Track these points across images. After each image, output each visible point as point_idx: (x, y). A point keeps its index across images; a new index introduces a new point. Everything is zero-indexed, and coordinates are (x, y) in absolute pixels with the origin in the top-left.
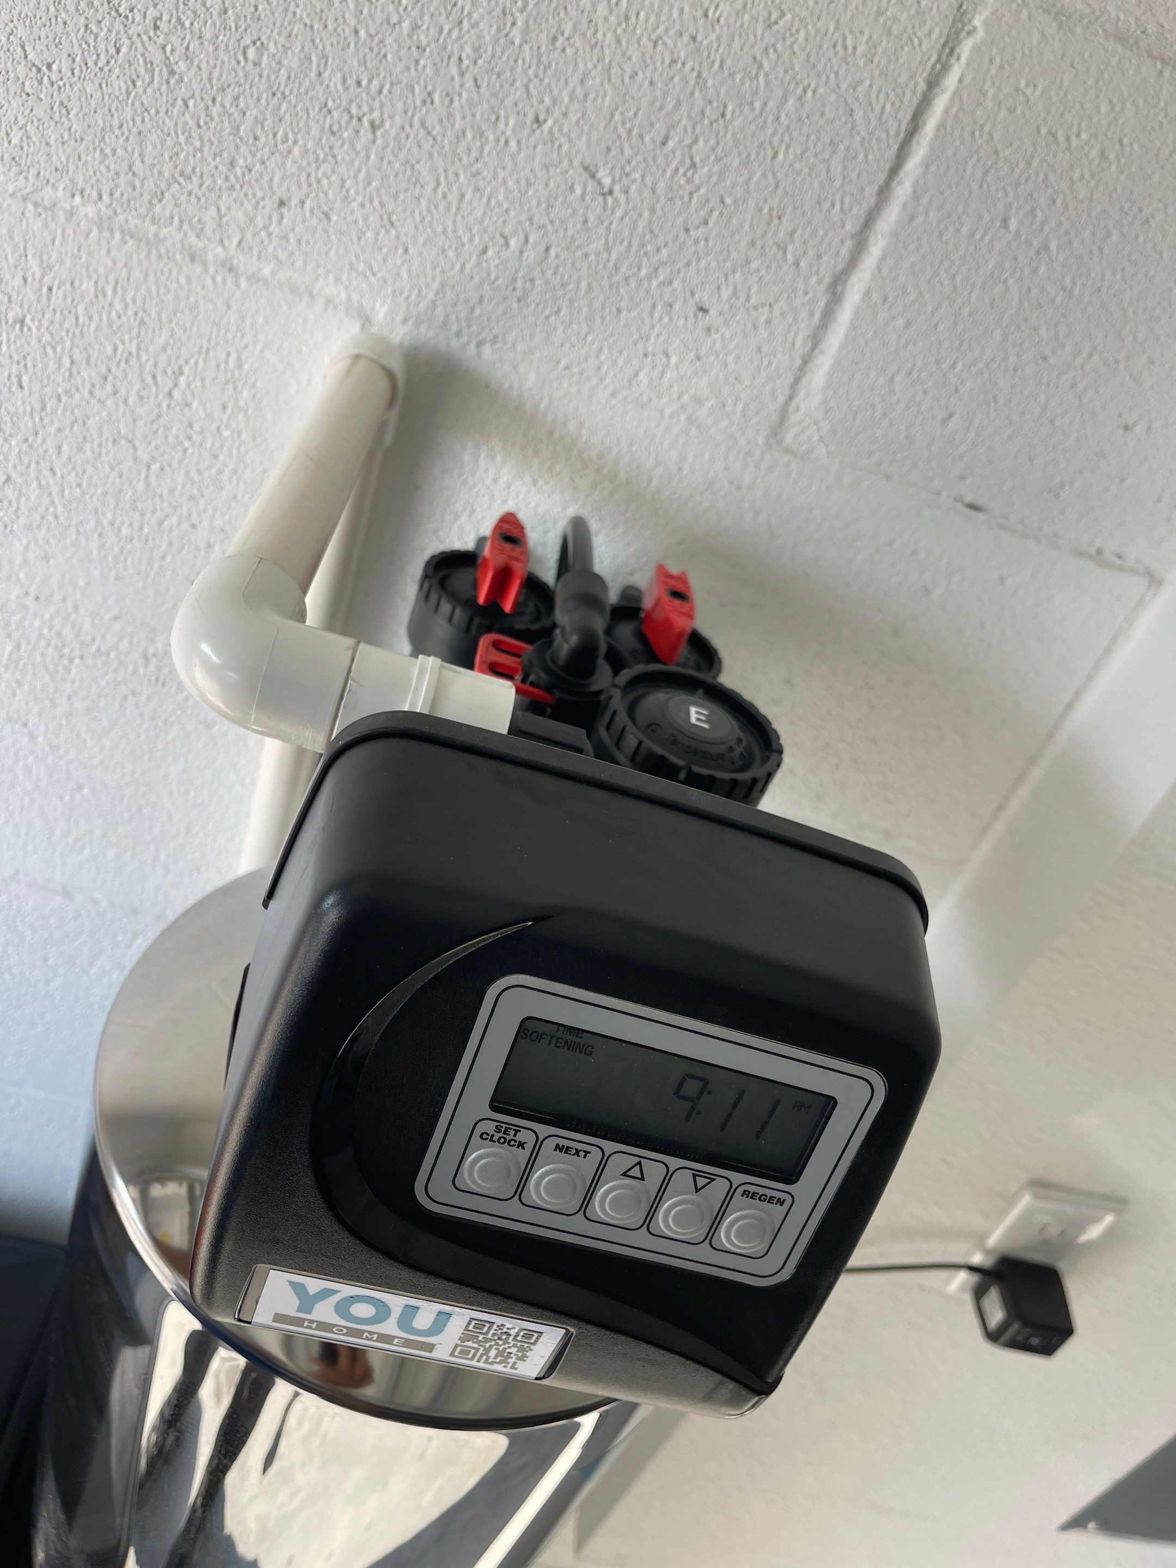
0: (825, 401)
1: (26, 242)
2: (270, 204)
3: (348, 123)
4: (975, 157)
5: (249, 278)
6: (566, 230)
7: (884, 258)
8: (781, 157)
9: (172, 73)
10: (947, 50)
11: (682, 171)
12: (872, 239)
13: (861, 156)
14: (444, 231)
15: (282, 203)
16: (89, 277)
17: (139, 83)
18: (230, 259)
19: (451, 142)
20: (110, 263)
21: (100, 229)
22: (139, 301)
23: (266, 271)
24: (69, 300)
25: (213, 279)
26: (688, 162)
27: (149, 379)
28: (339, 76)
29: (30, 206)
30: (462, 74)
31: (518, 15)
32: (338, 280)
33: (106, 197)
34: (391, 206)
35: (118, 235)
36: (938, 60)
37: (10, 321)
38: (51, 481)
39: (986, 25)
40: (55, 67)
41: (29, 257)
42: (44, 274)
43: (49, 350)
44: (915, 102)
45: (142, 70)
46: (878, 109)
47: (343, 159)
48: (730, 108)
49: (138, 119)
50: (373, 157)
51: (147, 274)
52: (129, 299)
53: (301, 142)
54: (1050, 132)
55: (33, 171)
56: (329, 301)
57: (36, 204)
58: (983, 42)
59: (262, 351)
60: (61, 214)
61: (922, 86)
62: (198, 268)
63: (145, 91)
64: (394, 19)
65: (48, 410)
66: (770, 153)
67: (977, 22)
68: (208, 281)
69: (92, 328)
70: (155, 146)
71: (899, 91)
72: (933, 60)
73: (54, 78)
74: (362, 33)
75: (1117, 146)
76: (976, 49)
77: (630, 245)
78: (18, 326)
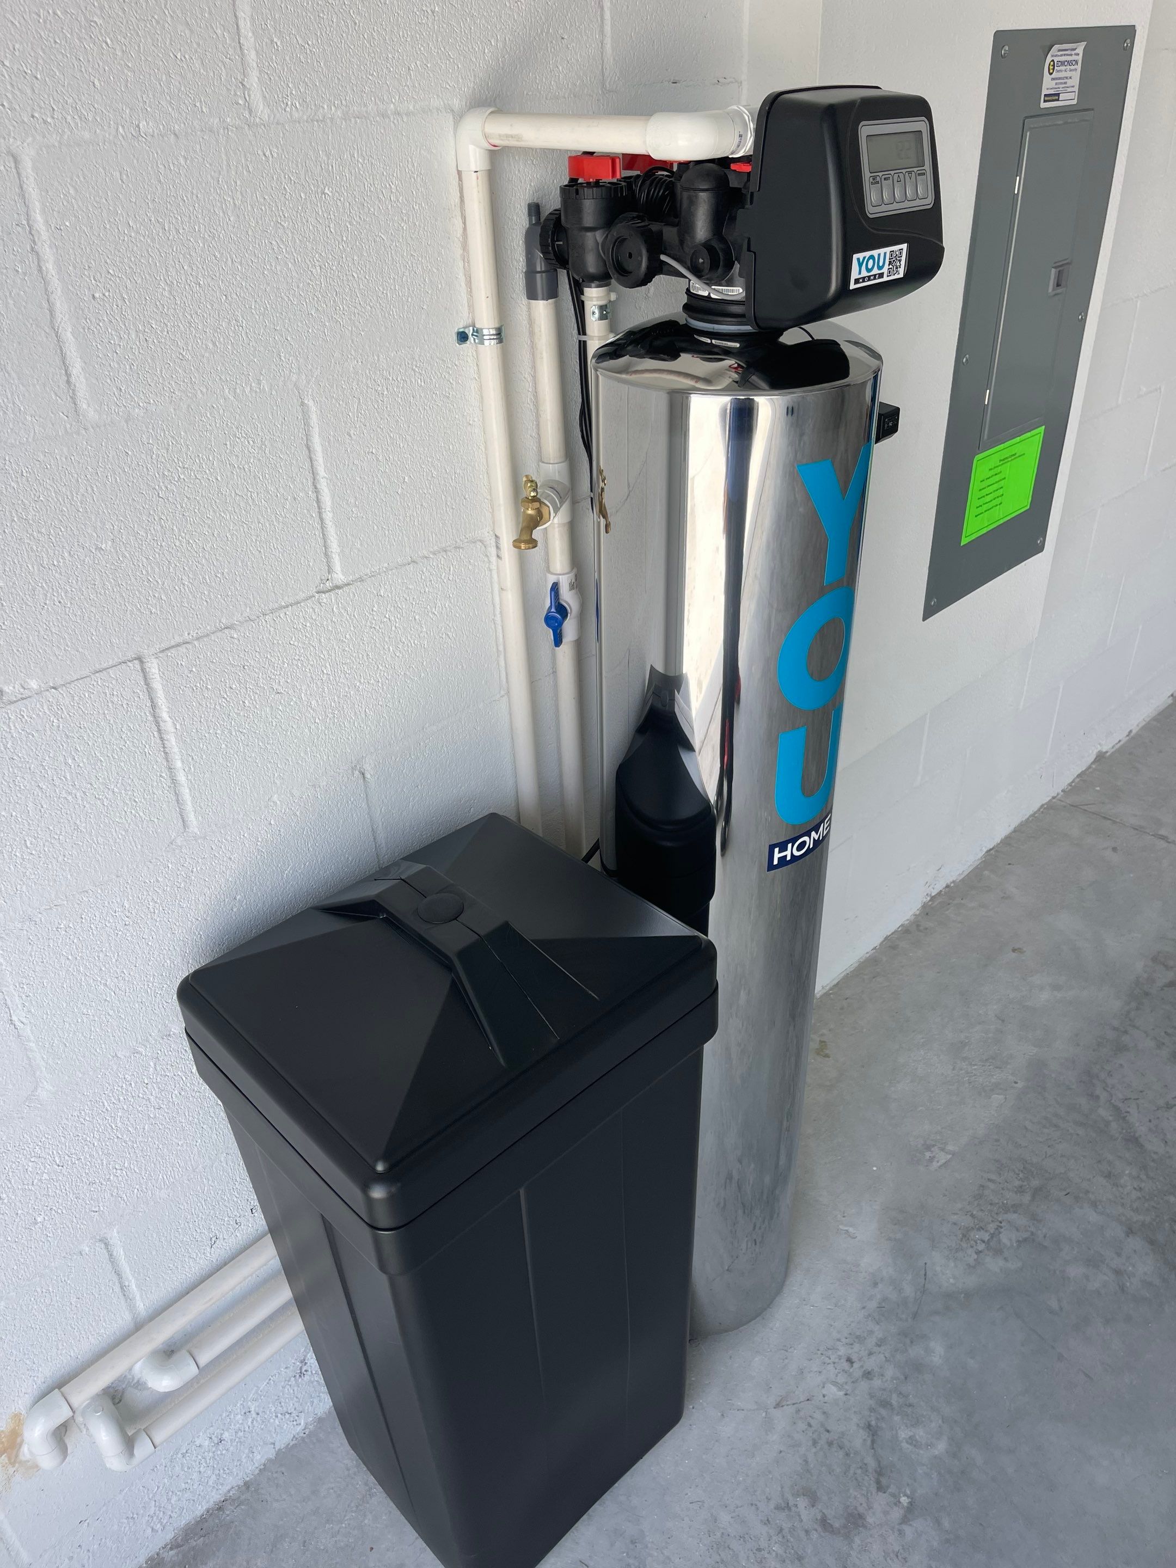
0: (614, 59)
3: (424, 16)
6: (509, 25)
14: (469, 50)
17: (344, 35)
18: (397, 109)
20: (353, 137)
21: (345, 120)
22: (368, 153)
23: (411, 108)
24: (341, 167)
25: (393, 122)
29: (315, 123)
32: (438, 96)
33: (344, 102)
34: (447, 48)
37: (320, 195)
41: (321, 152)
42: (328, 159)
47: (426, 34)
50: (436, 27)
51: (368, 135)
53: (409, 33)
56: (438, 109)
59: (420, 153)
60: (328, 120)
62: (387, 120)
63: (348, 38)
65: (345, 239)
69: (353, 178)
70: (357, 65)
73: (311, 49)
78: (323, 196)
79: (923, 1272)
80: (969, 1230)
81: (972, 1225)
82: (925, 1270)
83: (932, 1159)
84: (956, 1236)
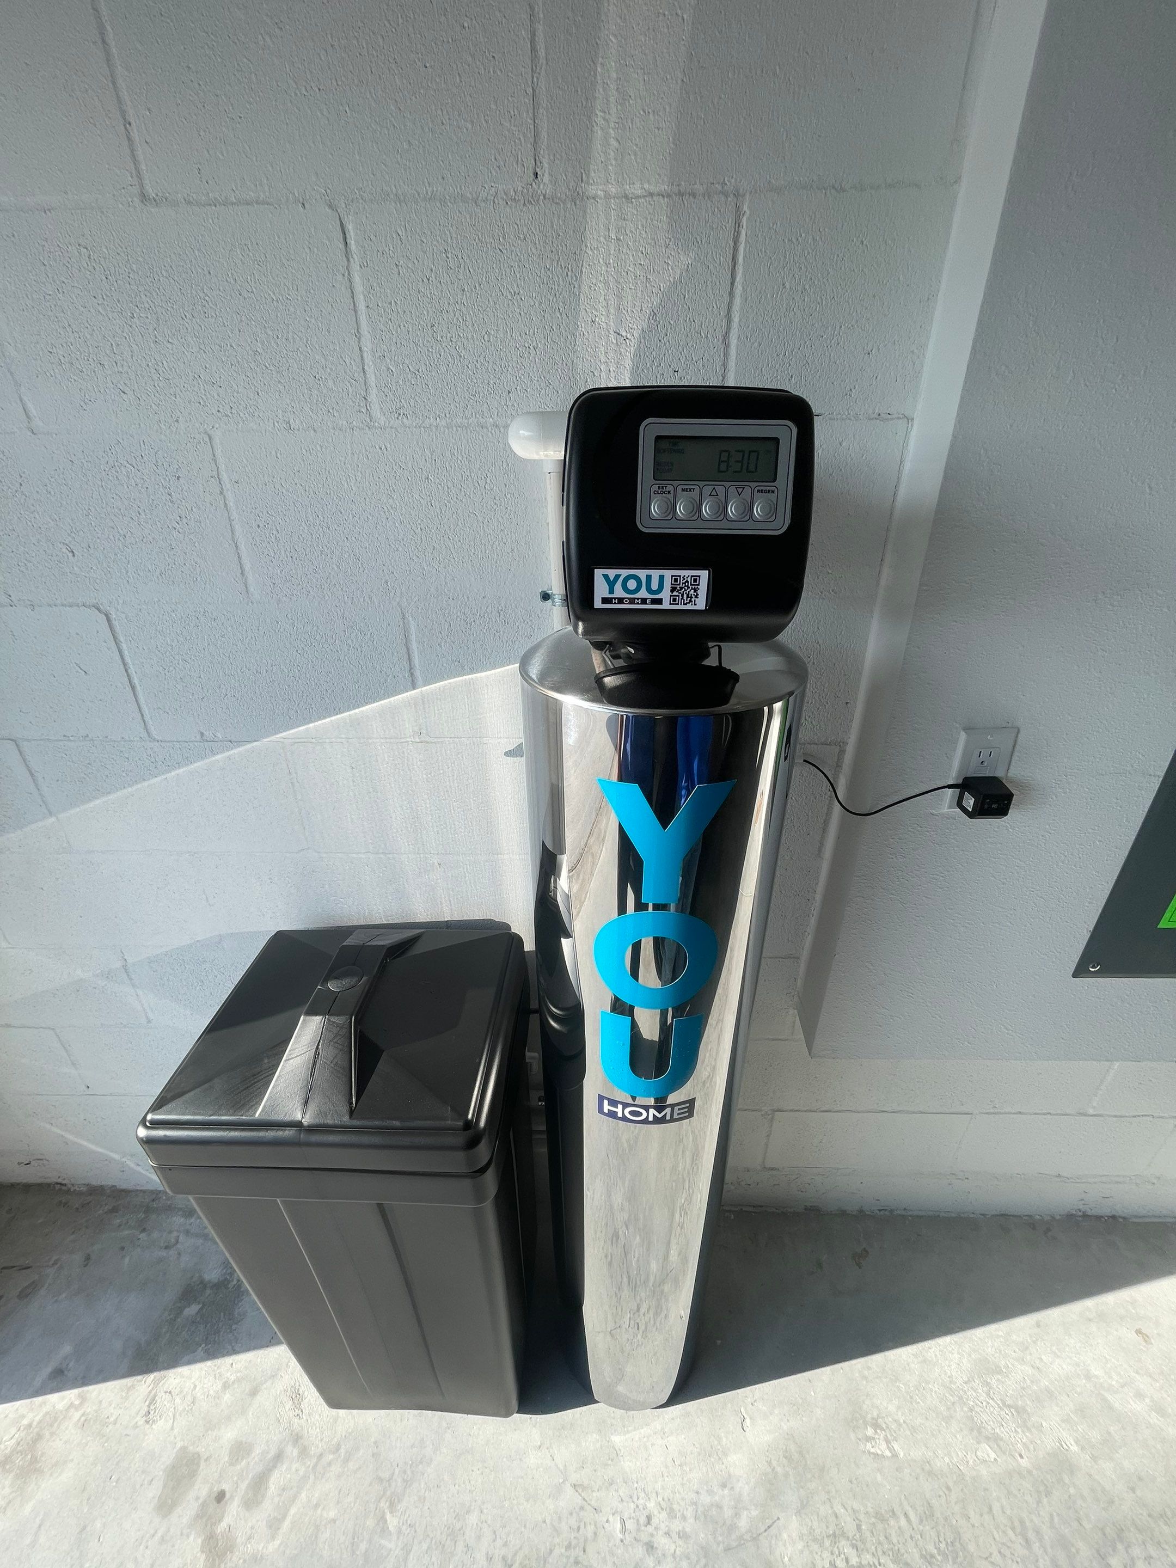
1: (423, 444)
2: (505, 394)
4: (762, 264)
5: (503, 427)
7: (740, 320)
8: (687, 296)
9: (461, 357)
10: (737, 225)
11: (651, 318)
12: (733, 315)
13: (718, 283)
15: (509, 392)
16: (448, 450)
17: (450, 365)
19: (563, 342)
20: (454, 441)
22: (467, 453)
24: (442, 462)
26: (652, 313)
27: (477, 485)
28: (518, 333)
29: (422, 428)
30: (561, 314)
31: (574, 283)
33: (447, 415)
35: (454, 428)
36: (735, 231)
38: (449, 543)
39: (749, 208)
40: (420, 370)
41: (426, 450)
42: (432, 455)
43: (439, 486)
44: (731, 252)
45: (450, 360)
46: (718, 262)
48: (662, 285)
49: (453, 379)
51: (468, 440)
52: (463, 454)
54: (789, 240)
55: (421, 415)
57: (424, 427)
58: (750, 215)
60: (433, 428)
61: (732, 244)
63: (453, 367)
64: (532, 304)
66: (682, 297)
67: (745, 208)
68: (490, 434)
69: (453, 470)
71: (724, 250)
72: (733, 232)
74: (522, 313)
75: (819, 233)
76: (748, 219)
77: (640, 356)
79: (769, 1522)
80: (843, 1534)
81: (851, 1535)
82: (773, 1523)
83: (869, 1439)
84: (827, 1527)
